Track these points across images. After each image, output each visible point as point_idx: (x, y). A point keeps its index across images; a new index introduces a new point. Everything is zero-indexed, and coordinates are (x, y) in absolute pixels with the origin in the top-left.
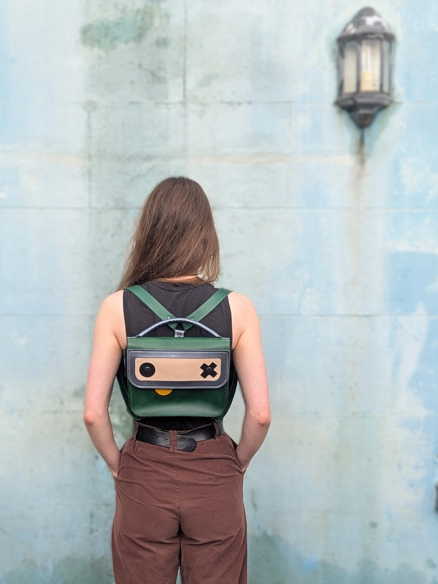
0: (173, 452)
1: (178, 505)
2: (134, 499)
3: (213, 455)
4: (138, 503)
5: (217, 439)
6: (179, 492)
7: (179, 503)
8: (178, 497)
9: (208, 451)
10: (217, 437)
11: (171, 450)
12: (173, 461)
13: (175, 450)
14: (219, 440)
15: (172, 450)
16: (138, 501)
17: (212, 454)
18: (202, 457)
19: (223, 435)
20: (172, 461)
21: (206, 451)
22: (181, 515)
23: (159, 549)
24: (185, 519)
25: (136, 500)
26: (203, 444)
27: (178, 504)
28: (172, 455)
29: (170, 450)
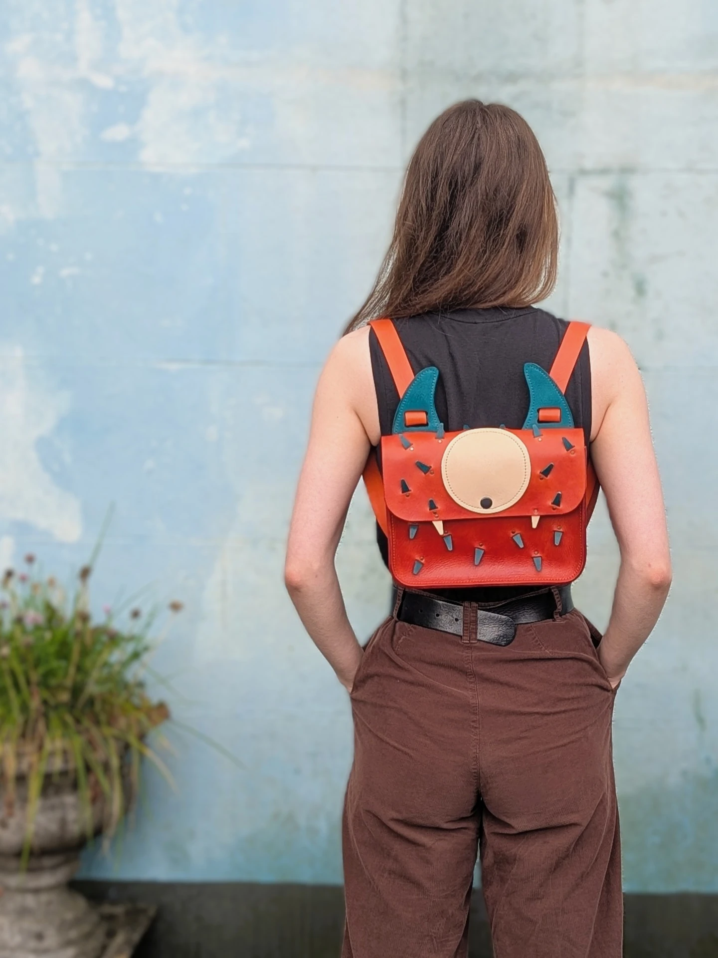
0: (469, 645)
1: (474, 753)
2: (388, 740)
3: (548, 653)
4: (395, 747)
5: (559, 621)
6: (476, 728)
7: (476, 749)
8: (475, 737)
9: (539, 644)
10: (558, 616)
11: (465, 642)
12: (467, 664)
13: (473, 642)
14: (562, 622)
15: (468, 642)
16: (396, 745)
17: (546, 649)
18: (526, 656)
19: (571, 614)
20: (466, 662)
21: (534, 643)
22: (481, 773)
23: (437, 841)
24: (489, 781)
25: (392, 743)
26: (528, 630)
27: (475, 751)
28: (467, 651)
29: (463, 640)
